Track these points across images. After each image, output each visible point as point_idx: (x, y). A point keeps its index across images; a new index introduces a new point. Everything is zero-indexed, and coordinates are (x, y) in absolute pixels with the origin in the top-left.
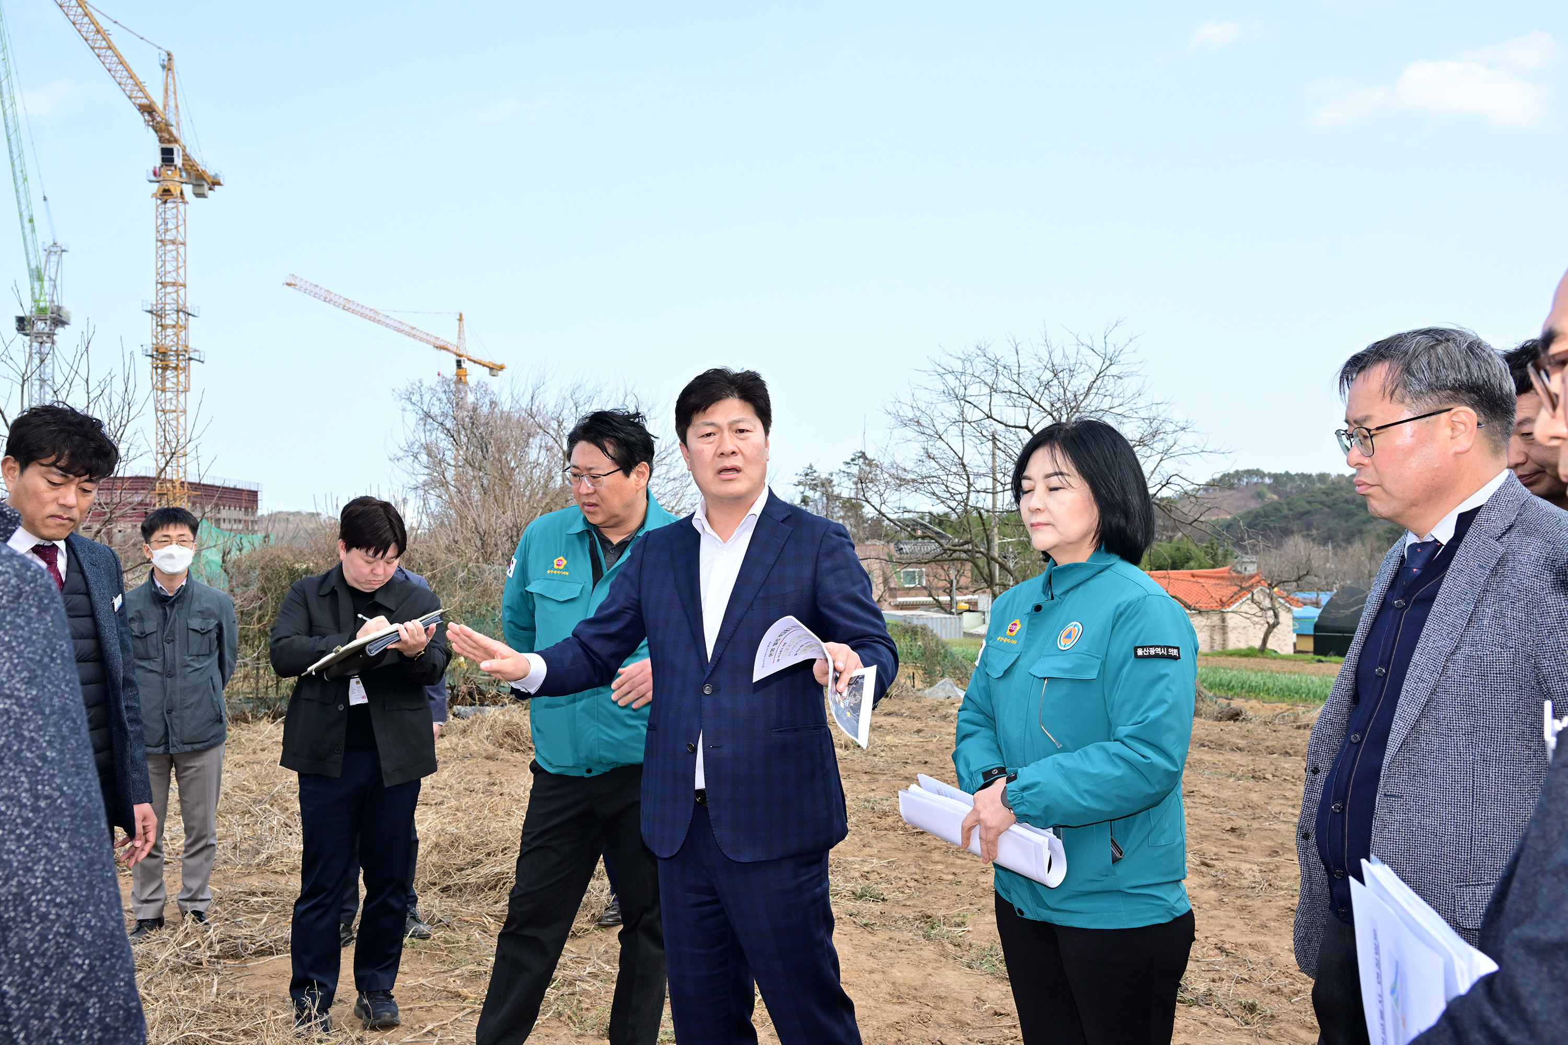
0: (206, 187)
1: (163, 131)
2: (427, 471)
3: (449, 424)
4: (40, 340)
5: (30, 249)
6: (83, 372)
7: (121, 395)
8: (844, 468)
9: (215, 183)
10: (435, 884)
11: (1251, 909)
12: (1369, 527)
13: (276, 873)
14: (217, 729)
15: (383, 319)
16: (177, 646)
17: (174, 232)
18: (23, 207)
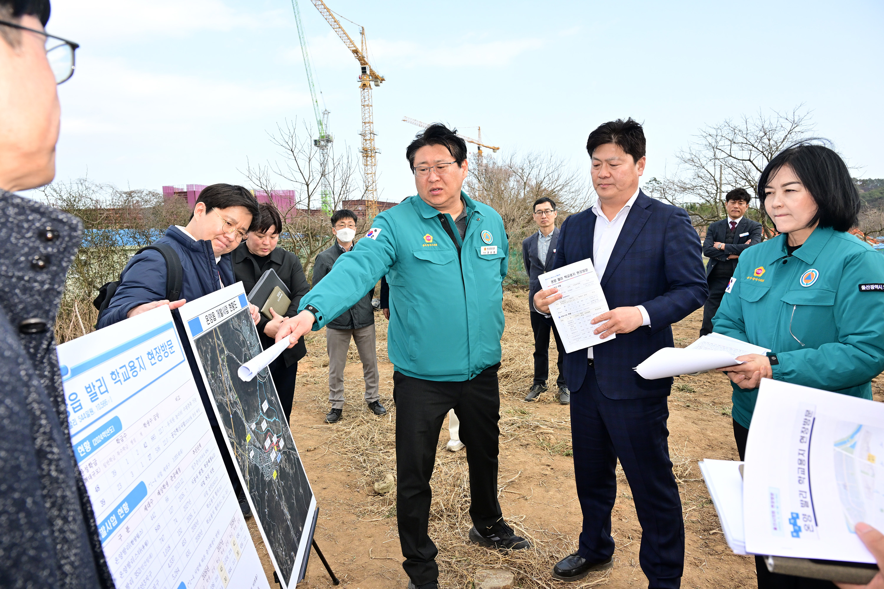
0: (379, 82)
1: (362, 60)
3: (476, 172)
4: (323, 149)
5: (317, 113)
8: (646, 185)
9: (383, 80)
14: (371, 316)
17: (368, 101)
18: (313, 97)
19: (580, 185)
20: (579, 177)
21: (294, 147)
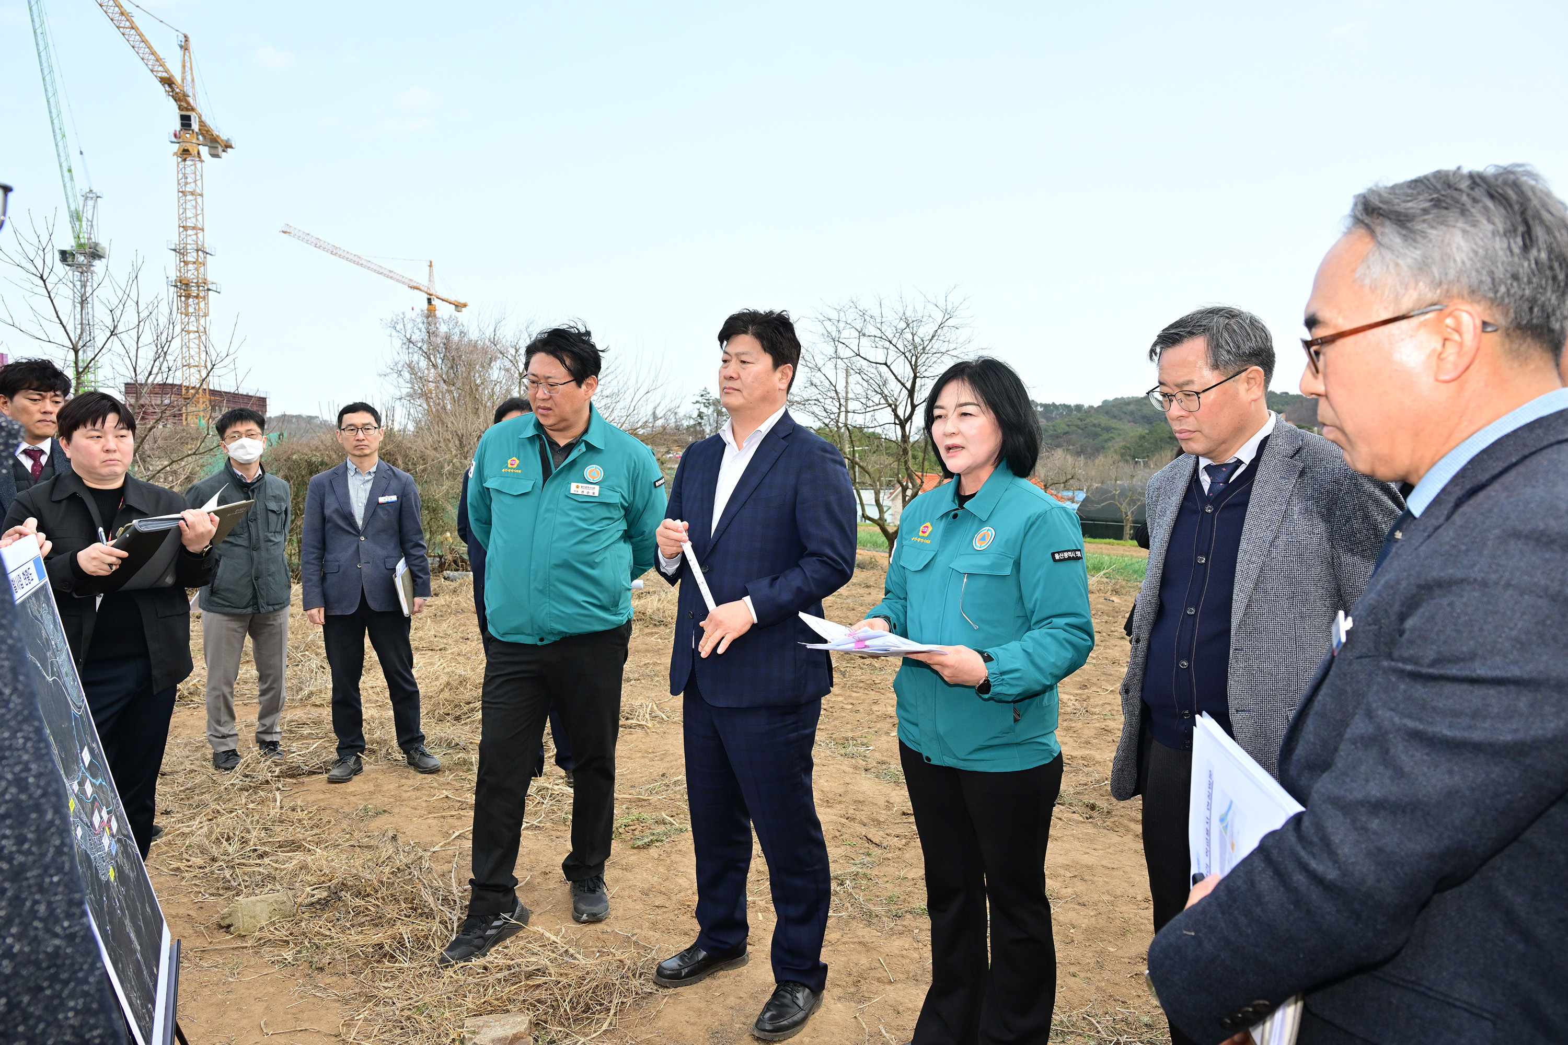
0: (220, 149)
1: (181, 99)
2: (409, 386)
3: (425, 348)
4: (80, 270)
5: (70, 194)
6: (134, 296)
7: (167, 315)
9: (228, 146)
10: (448, 714)
11: (1075, 729)
12: (1110, 444)
13: (316, 705)
15: (365, 263)
16: (260, 526)
17: (193, 185)
18: (63, 159)
19: (621, 384)
20: (618, 371)
21: (47, 270)
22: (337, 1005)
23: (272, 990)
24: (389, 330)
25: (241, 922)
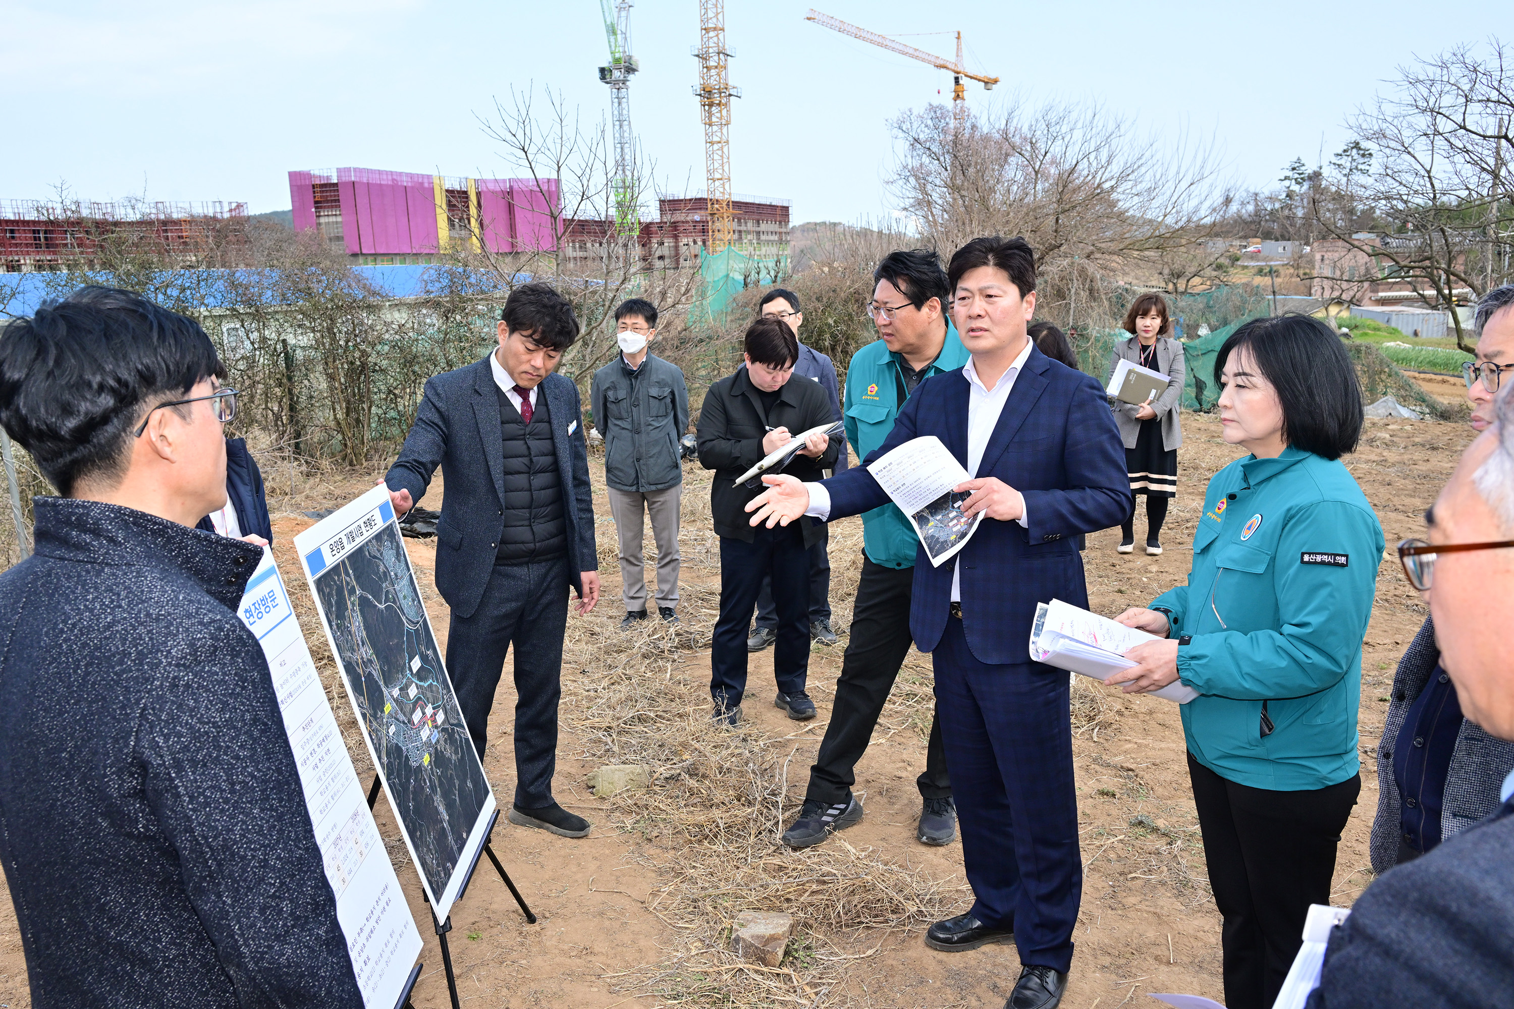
2: (914, 193)
3: (934, 149)
4: (617, 86)
5: (606, 7)
8: (1335, 160)
14: (674, 473)
15: (889, 44)
16: (641, 409)
21: (528, 141)
22: (653, 875)
23: (607, 852)
24: (896, 131)
25: (602, 787)
